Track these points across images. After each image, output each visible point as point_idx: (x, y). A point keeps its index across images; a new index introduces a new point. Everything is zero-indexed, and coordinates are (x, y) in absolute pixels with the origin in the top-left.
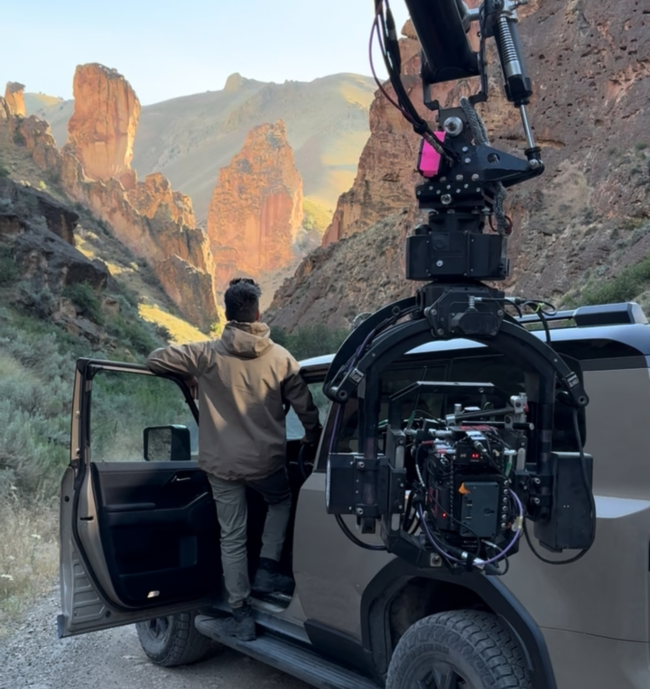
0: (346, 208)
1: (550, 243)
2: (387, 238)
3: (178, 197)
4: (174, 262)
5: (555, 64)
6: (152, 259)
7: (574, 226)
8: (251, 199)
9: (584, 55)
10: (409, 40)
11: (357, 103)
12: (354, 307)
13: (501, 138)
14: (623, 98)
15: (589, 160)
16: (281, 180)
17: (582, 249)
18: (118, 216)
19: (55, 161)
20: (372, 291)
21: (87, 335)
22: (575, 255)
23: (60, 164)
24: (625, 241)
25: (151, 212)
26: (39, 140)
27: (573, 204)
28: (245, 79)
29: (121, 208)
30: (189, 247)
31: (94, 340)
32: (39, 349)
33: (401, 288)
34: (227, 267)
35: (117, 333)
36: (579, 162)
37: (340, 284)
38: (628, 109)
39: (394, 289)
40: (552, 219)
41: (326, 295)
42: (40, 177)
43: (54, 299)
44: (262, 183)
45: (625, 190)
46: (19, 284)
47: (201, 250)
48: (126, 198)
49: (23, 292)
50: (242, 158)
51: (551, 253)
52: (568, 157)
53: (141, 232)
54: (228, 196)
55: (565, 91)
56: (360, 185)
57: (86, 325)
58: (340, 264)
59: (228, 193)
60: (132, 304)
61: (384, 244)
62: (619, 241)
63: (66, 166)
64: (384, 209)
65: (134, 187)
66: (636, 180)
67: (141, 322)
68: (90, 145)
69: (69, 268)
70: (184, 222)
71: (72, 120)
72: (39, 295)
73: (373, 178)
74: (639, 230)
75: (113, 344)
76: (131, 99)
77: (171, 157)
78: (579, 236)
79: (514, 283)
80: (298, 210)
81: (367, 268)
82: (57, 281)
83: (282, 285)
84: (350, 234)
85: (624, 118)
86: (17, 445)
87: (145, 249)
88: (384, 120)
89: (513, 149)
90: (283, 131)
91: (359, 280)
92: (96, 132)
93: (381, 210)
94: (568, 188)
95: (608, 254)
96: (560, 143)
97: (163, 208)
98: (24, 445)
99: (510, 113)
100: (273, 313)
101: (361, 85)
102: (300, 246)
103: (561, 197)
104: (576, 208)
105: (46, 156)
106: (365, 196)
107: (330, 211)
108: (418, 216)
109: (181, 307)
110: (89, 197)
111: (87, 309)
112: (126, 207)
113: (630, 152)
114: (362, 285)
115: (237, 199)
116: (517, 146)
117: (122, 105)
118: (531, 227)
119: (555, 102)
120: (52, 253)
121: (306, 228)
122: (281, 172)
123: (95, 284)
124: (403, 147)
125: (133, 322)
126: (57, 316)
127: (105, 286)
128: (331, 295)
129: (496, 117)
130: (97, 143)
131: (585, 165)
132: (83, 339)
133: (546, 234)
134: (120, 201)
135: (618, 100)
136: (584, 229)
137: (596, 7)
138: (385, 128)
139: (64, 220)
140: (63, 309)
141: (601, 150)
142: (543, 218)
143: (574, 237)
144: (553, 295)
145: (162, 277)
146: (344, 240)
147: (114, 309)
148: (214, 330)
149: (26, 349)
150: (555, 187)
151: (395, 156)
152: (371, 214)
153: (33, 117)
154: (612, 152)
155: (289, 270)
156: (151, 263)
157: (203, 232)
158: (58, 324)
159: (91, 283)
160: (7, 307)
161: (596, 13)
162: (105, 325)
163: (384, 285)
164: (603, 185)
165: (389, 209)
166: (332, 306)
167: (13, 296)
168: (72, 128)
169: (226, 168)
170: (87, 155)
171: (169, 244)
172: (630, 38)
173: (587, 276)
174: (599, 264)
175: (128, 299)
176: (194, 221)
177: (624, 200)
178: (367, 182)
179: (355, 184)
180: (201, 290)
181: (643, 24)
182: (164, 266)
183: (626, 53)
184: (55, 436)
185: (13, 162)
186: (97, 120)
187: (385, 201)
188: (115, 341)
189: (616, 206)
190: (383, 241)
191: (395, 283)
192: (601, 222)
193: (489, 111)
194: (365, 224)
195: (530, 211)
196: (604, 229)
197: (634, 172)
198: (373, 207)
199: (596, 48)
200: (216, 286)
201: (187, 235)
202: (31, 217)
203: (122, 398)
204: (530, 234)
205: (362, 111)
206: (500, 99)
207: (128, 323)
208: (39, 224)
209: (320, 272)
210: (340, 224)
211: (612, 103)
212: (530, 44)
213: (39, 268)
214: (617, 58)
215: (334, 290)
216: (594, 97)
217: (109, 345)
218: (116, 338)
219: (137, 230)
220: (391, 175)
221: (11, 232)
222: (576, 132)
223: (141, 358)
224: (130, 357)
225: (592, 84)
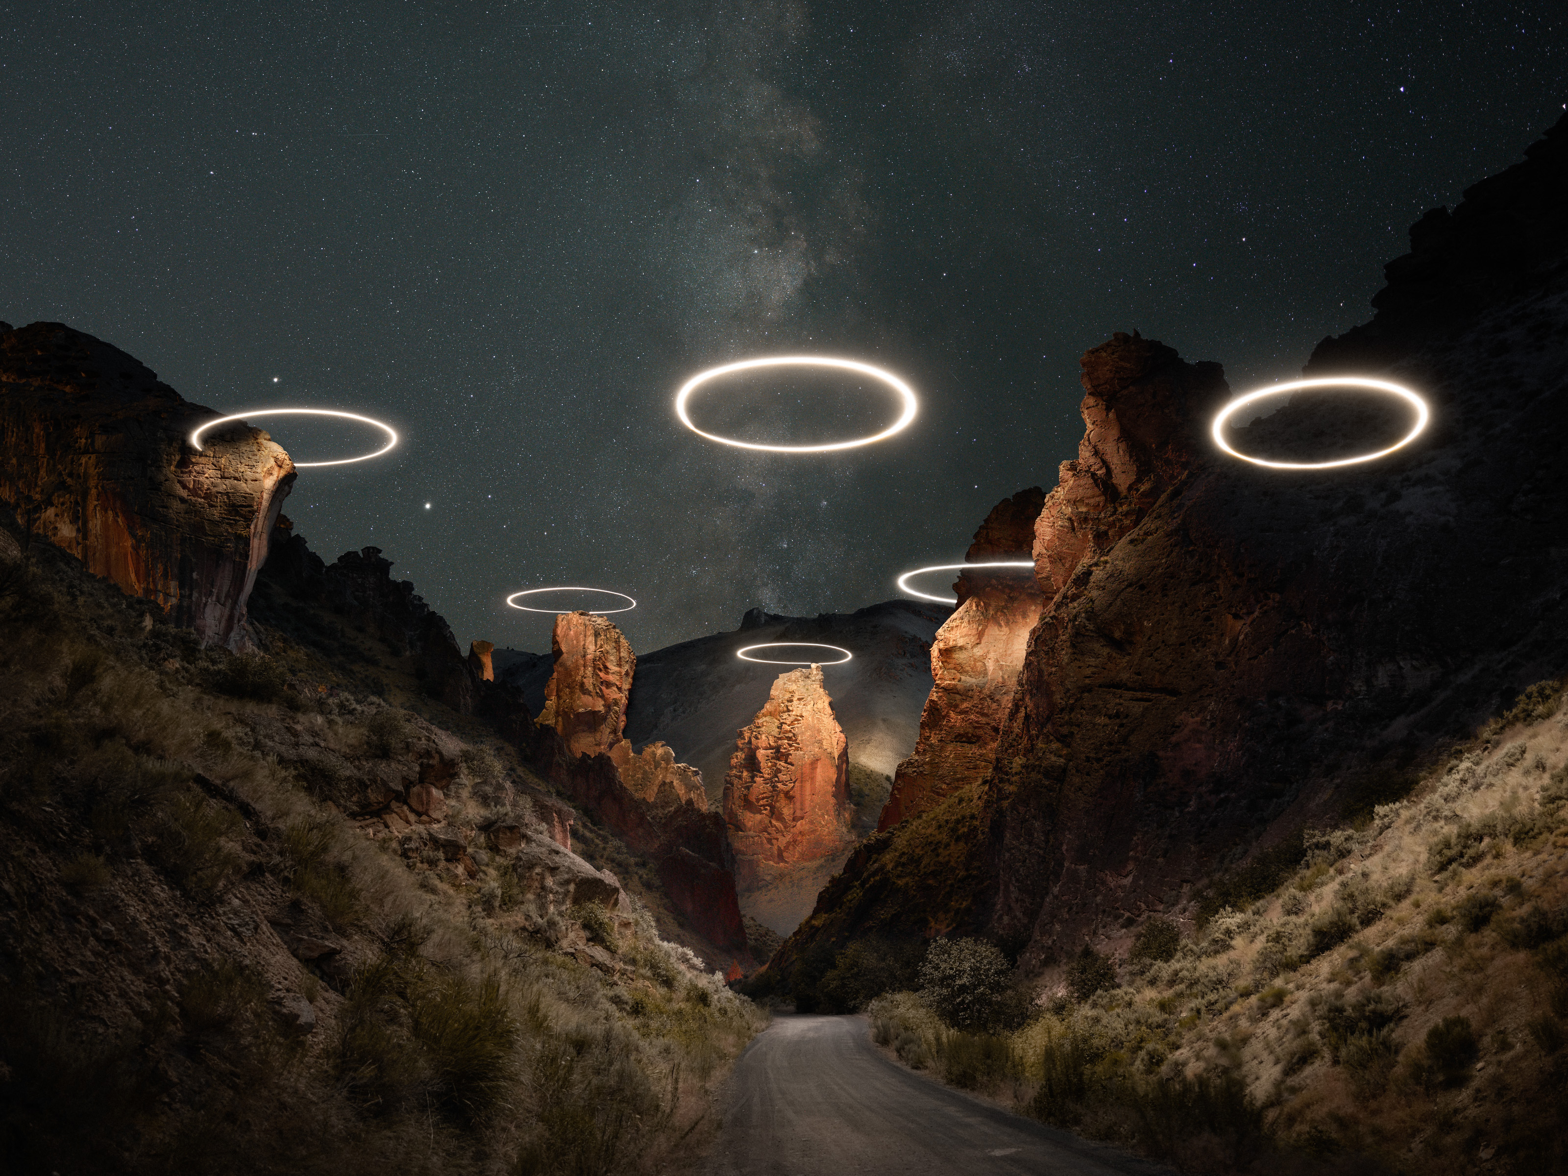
1: (1173, 820)
2: (964, 817)
3: (685, 772)
4: (683, 857)
7: (1201, 796)
9: (1194, 584)
11: (915, 637)
13: (1100, 686)
14: (1246, 634)
15: (1212, 711)
16: (820, 741)
25: (652, 795)
27: (1198, 769)
28: (767, 614)
29: (612, 791)
34: (751, 861)
35: (633, 962)
36: (1201, 715)
38: (1255, 648)
40: (1173, 789)
43: (562, 924)
44: (794, 748)
45: (1260, 749)
46: (524, 908)
48: (620, 778)
49: (528, 917)
52: (1187, 709)
53: (637, 820)
55: (1175, 628)
56: (924, 750)
57: (599, 953)
58: (903, 854)
59: (749, 762)
61: (960, 826)
64: (958, 779)
65: (629, 763)
66: (1272, 737)
69: (576, 884)
70: (695, 804)
72: (545, 919)
73: (940, 741)
75: (631, 976)
77: (673, 718)
78: (1210, 809)
79: (1130, 872)
82: (564, 901)
83: (827, 884)
84: (914, 813)
85: (1249, 659)
87: (643, 843)
88: (951, 666)
89: (1118, 700)
90: (818, 679)
93: (954, 781)
94: (1189, 748)
96: (1174, 692)
97: (667, 787)
99: (1110, 657)
103: (1182, 759)
104: (1202, 773)
111: (598, 934)
112: (619, 789)
116: (1121, 697)
118: (1147, 799)
119: (1163, 642)
120: (557, 868)
123: (607, 902)
126: (565, 943)
127: (616, 903)
129: (1092, 661)
131: (1208, 718)
132: (595, 971)
133: (1167, 808)
134: (611, 780)
135: (1241, 638)
136: (1214, 799)
139: (556, 819)
140: (572, 935)
141: (1225, 699)
142: (1162, 787)
143: (1202, 810)
147: (629, 932)
150: (1173, 747)
158: (566, 953)
159: (602, 902)
162: (620, 952)
164: (1233, 743)
167: (517, 922)
172: (1247, 563)
176: (706, 799)
177: (1261, 762)
178: (932, 746)
179: (916, 750)
183: (1245, 581)
187: (959, 769)
189: (1251, 770)
190: (958, 822)
192: (1233, 791)
194: (934, 799)
195: (1144, 779)
196: (1238, 800)
197: (1269, 726)
198: (942, 777)
199: (1208, 575)
204: (1146, 809)
207: (646, 949)
209: (877, 865)
211: (1234, 641)
212: (1127, 572)
213: (543, 888)
214: (1235, 587)
216: (1211, 634)
217: (625, 977)
218: (634, 969)
219: (633, 818)
220: (964, 735)
221: (510, 845)
222: (1193, 678)
223: (663, 990)
224: (651, 990)
225: (1208, 619)
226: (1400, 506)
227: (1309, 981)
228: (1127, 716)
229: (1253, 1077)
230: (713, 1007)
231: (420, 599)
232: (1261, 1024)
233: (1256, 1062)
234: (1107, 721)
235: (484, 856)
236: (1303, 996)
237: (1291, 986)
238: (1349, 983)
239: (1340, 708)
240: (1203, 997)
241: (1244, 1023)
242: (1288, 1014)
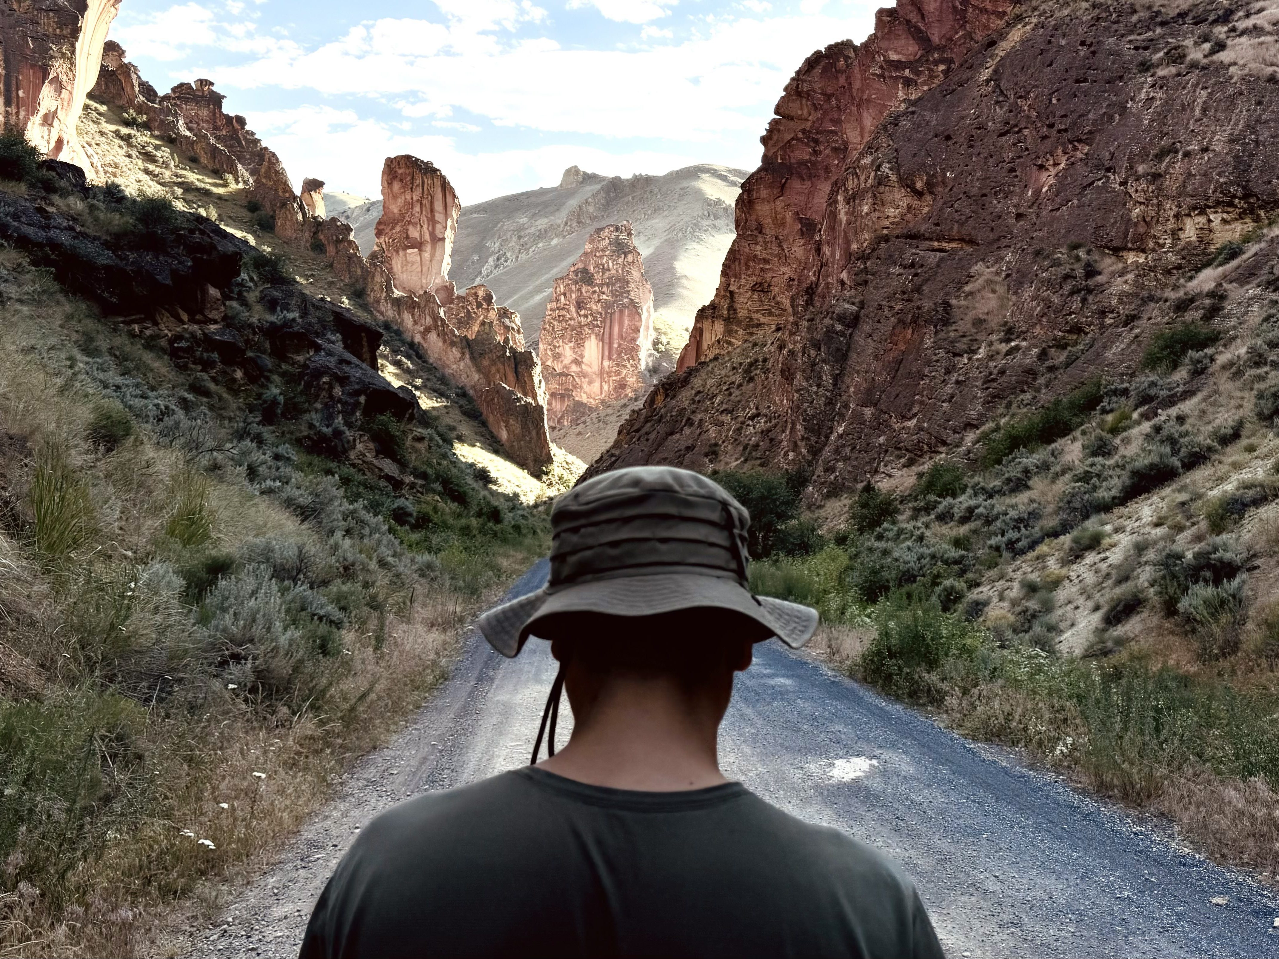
0: (706, 324)
1: (961, 366)
2: (757, 361)
3: (504, 313)
4: (498, 390)
5: (965, 146)
6: (473, 387)
7: (991, 344)
8: (592, 315)
9: (1002, 135)
10: (784, 121)
11: (719, 200)
12: (716, 445)
13: (897, 237)
14: (1050, 186)
15: (1009, 262)
16: (628, 292)
17: (1002, 372)
18: (433, 336)
19: (359, 272)
20: (738, 425)
21: (389, 478)
22: (993, 380)
23: (367, 275)
24: (1056, 362)
25: (472, 332)
26: (341, 246)
27: (989, 318)
28: (585, 173)
29: (436, 327)
30: (516, 372)
31: (397, 485)
32: (317, 496)
33: (773, 422)
34: (562, 397)
35: (424, 476)
36: (997, 266)
37: (698, 417)
38: (1058, 200)
39: (766, 422)
40: (963, 336)
41: (682, 430)
42: (342, 291)
43: (349, 434)
44: (604, 297)
45: (1056, 299)
46: (306, 417)
47: (531, 376)
48: (442, 314)
49: (311, 426)
50: (580, 266)
51: (961, 378)
52: (983, 260)
53: (459, 355)
54: (563, 313)
55: (978, 180)
56: (724, 296)
57: (389, 467)
58: (699, 392)
59: (563, 309)
60: (445, 440)
61: (753, 368)
62: (1049, 363)
63: (373, 278)
64: (752, 325)
65: (452, 302)
66: (1069, 287)
67: (455, 462)
68: (401, 253)
69: (367, 396)
70: (511, 343)
71: (379, 223)
72: (330, 429)
73: (739, 288)
74: (1074, 349)
75: (420, 490)
76: (449, 199)
77: (496, 266)
78: (999, 357)
79: (915, 415)
80: (648, 328)
81: (732, 398)
82: (353, 413)
83: (628, 417)
84: (711, 356)
85: (1052, 210)
86: (258, 630)
87: (464, 376)
88: (753, 217)
89: (914, 251)
90: (630, 234)
91: (722, 412)
92: (407, 237)
93: (748, 326)
94: (983, 298)
95: (1035, 379)
96: (972, 242)
97: (487, 326)
98: (269, 630)
99: (909, 207)
100: (617, 452)
101: (723, 178)
102: (649, 371)
103: (975, 308)
104: (994, 322)
105: (349, 266)
106: (729, 310)
107: (687, 330)
108: (795, 334)
109: (507, 445)
110: (399, 314)
111: (389, 447)
112: (443, 326)
113: (1061, 253)
114: (726, 418)
115: (575, 315)
116: (917, 247)
117: (438, 206)
118: (937, 346)
119: (965, 193)
120: (348, 377)
121: (657, 350)
122: (628, 282)
123: (399, 416)
124: (776, 250)
125: (445, 463)
126: (352, 455)
127: (412, 418)
128: (687, 431)
129: (891, 212)
130: (409, 251)
131: (1004, 269)
132: (383, 483)
133: (955, 355)
134: (436, 318)
135: (1044, 190)
136: (1004, 347)
137: (1016, 75)
138: (754, 227)
139: (365, 339)
140: (360, 447)
141: (1024, 250)
142: (952, 334)
143: (991, 358)
144: (965, 429)
145: (484, 409)
146: (704, 363)
147: (422, 446)
148: (547, 474)
149: (302, 495)
150: (967, 296)
151: (766, 261)
152: (736, 332)
153: (334, 220)
154: (1038, 253)
155: (636, 399)
156: (471, 392)
157: (534, 354)
158: (354, 465)
159: (394, 415)
160: (291, 444)
161: (1016, 84)
162: (411, 465)
163: (752, 418)
164: (1028, 292)
165: (759, 325)
166: (690, 443)
167: (301, 431)
168: (379, 234)
169: (562, 278)
170: (397, 264)
171: (493, 370)
172: (1058, 114)
173: (1009, 405)
174: (1023, 391)
175: (440, 435)
176: (523, 342)
177: (1055, 312)
178: (732, 293)
179: (716, 295)
180: (530, 425)
181: (1075, 96)
182: (487, 397)
183: (1054, 132)
184: (322, 612)
185: (310, 273)
186: (409, 222)
187: (755, 316)
188: (422, 486)
189: (1044, 319)
190: (751, 365)
191: (766, 416)
192: (1025, 339)
193: (883, 205)
194: (730, 343)
195: (935, 327)
196: (1029, 349)
197: (1067, 277)
198: (739, 323)
199: (1016, 126)
200: (549, 420)
201: (515, 358)
202: (324, 335)
203: (426, 557)
204: (935, 355)
205: (726, 209)
206: (896, 190)
207: (439, 464)
208: (333, 342)
209: (674, 402)
210: (699, 344)
211: (1037, 193)
212: (934, 122)
213: (331, 397)
214: (1044, 138)
215: (692, 424)
216: (1014, 186)
217: (414, 490)
218: (424, 483)
219: (455, 352)
220: (761, 284)
221: (298, 353)
222: (992, 229)
223: (454, 506)
224: (441, 505)
225: (1012, 170)
226: (1224, 56)
227: (1130, 525)
228: (922, 266)
229: (1069, 623)
230: (506, 523)
231: (253, 134)
232: (1074, 567)
233: (1071, 606)
234: (901, 271)
235: (268, 361)
236: (1125, 540)
237: (1108, 528)
238: (1180, 529)
239: (1141, 261)
240: (1003, 535)
241: (1052, 564)
242: (1107, 558)
